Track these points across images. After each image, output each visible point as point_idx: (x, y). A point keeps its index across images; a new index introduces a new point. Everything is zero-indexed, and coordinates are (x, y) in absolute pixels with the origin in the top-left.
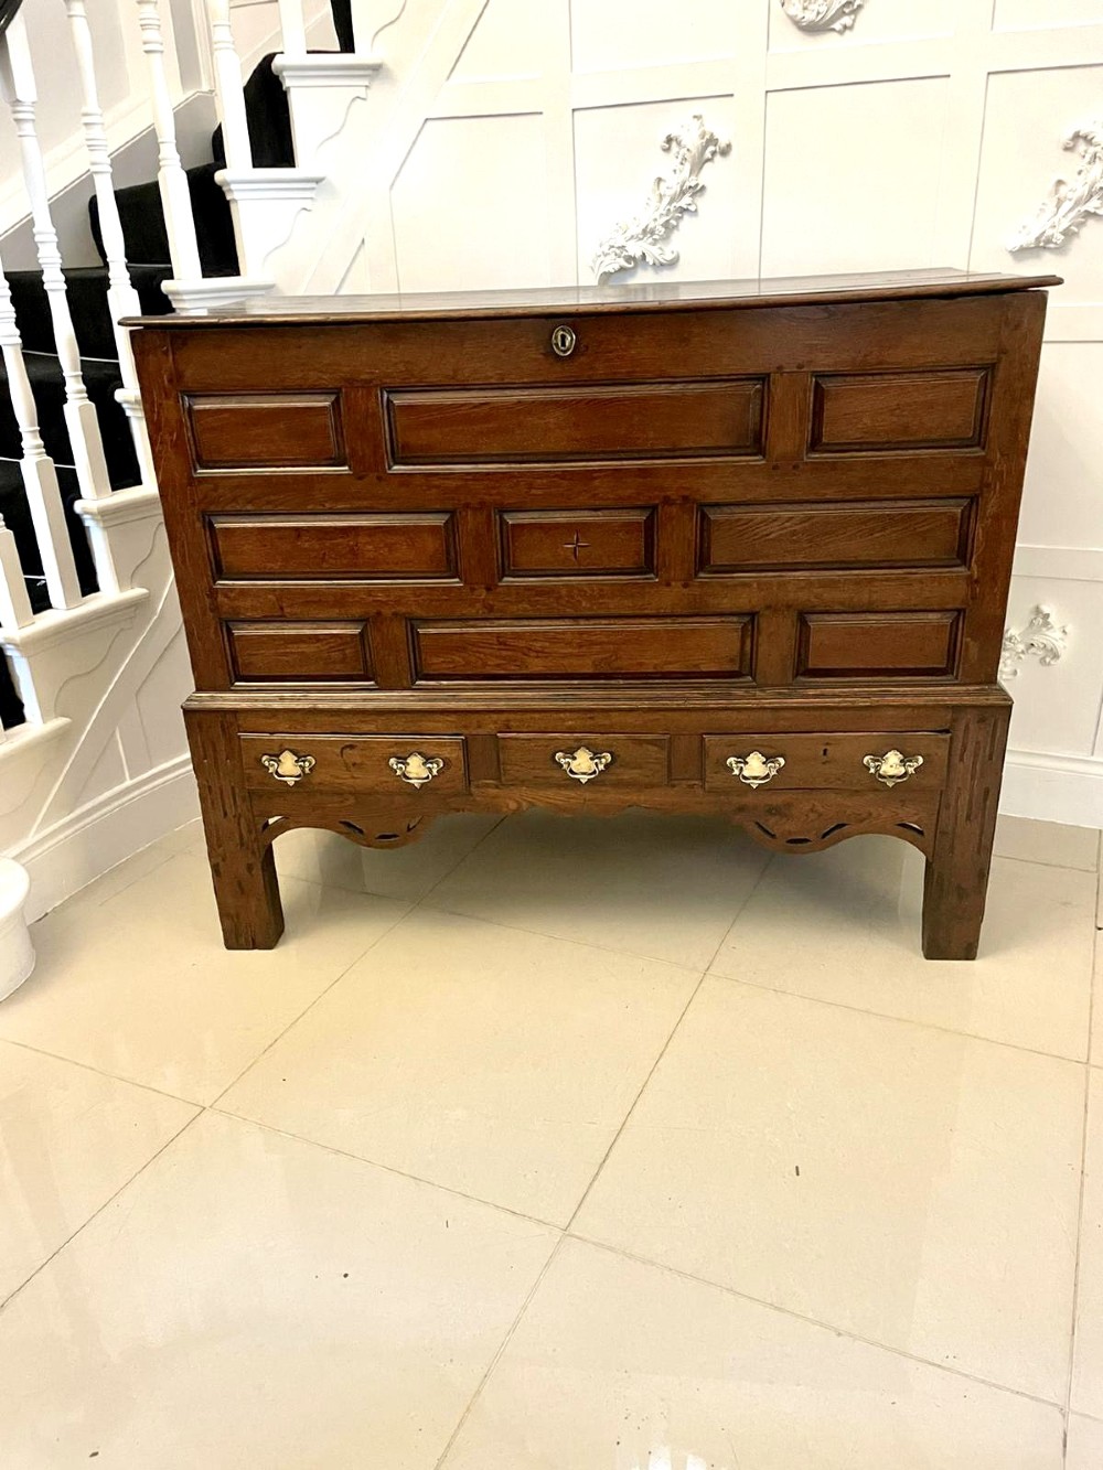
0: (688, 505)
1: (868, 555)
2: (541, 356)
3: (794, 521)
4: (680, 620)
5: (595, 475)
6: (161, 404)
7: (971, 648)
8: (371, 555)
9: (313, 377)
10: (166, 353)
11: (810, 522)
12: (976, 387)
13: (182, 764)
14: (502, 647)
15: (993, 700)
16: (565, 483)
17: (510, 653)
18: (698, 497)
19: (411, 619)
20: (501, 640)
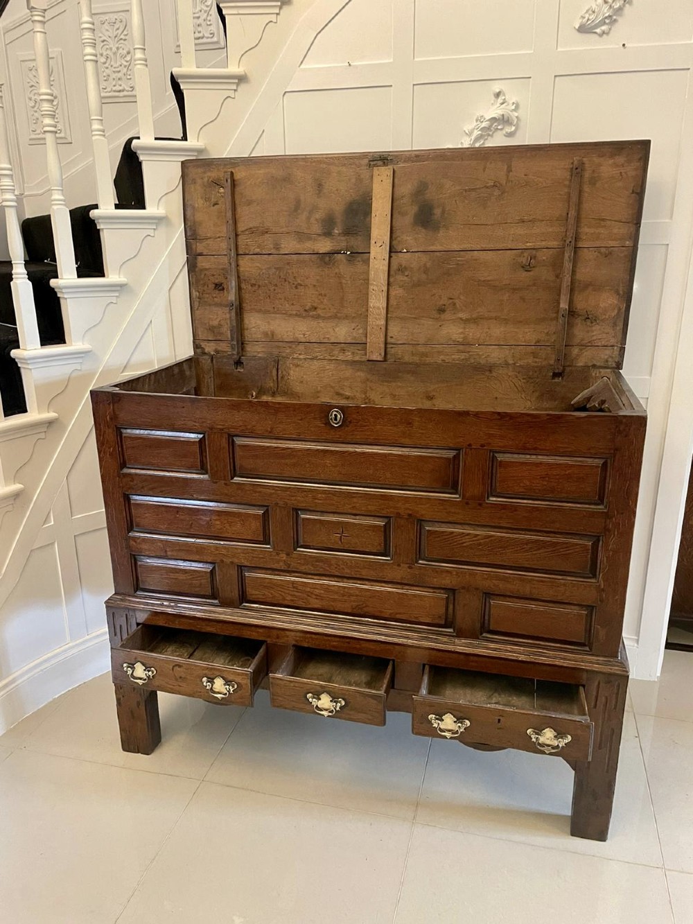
0: (411, 520)
1: (529, 564)
2: (323, 425)
3: (479, 537)
4: (407, 587)
5: (354, 495)
6: (105, 431)
7: (601, 633)
8: (218, 527)
9: (190, 424)
10: (109, 404)
11: (490, 539)
12: (599, 469)
13: (103, 634)
14: (295, 590)
15: (616, 670)
16: (335, 498)
17: (300, 594)
18: (418, 515)
19: (241, 566)
20: (295, 585)
